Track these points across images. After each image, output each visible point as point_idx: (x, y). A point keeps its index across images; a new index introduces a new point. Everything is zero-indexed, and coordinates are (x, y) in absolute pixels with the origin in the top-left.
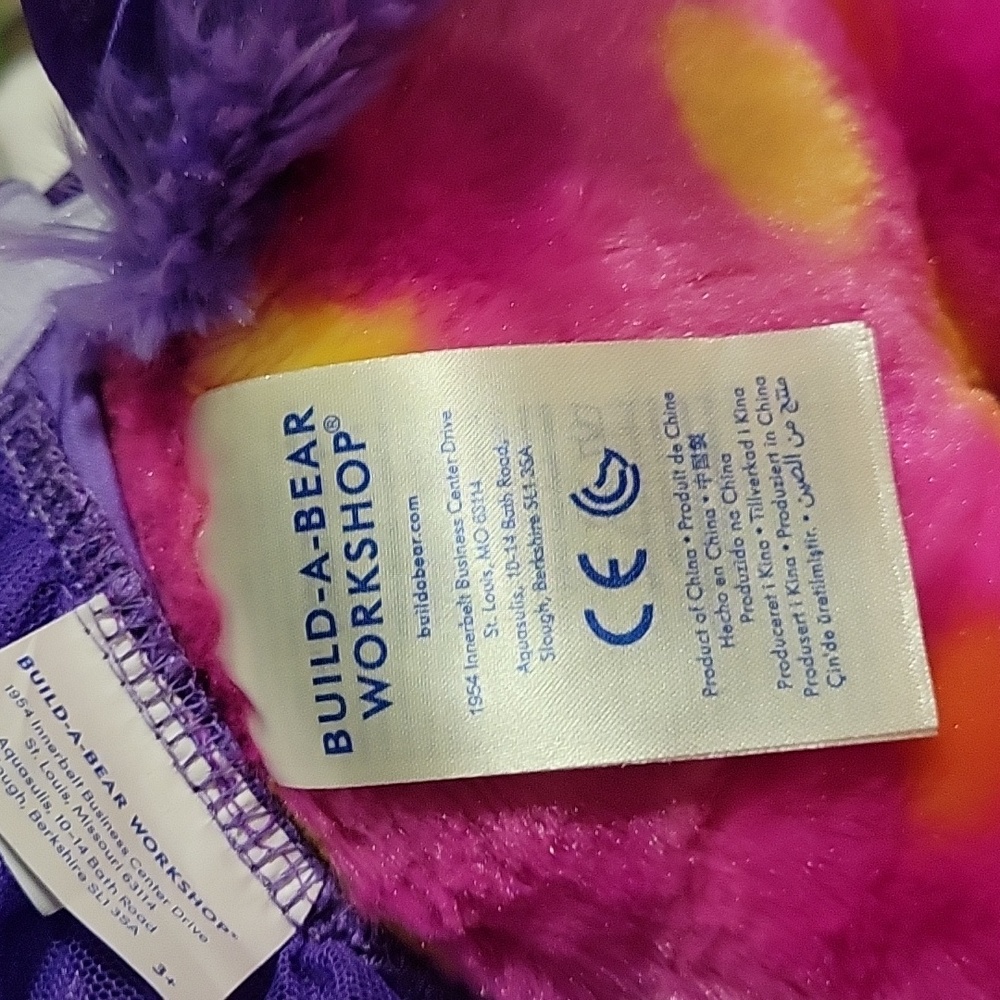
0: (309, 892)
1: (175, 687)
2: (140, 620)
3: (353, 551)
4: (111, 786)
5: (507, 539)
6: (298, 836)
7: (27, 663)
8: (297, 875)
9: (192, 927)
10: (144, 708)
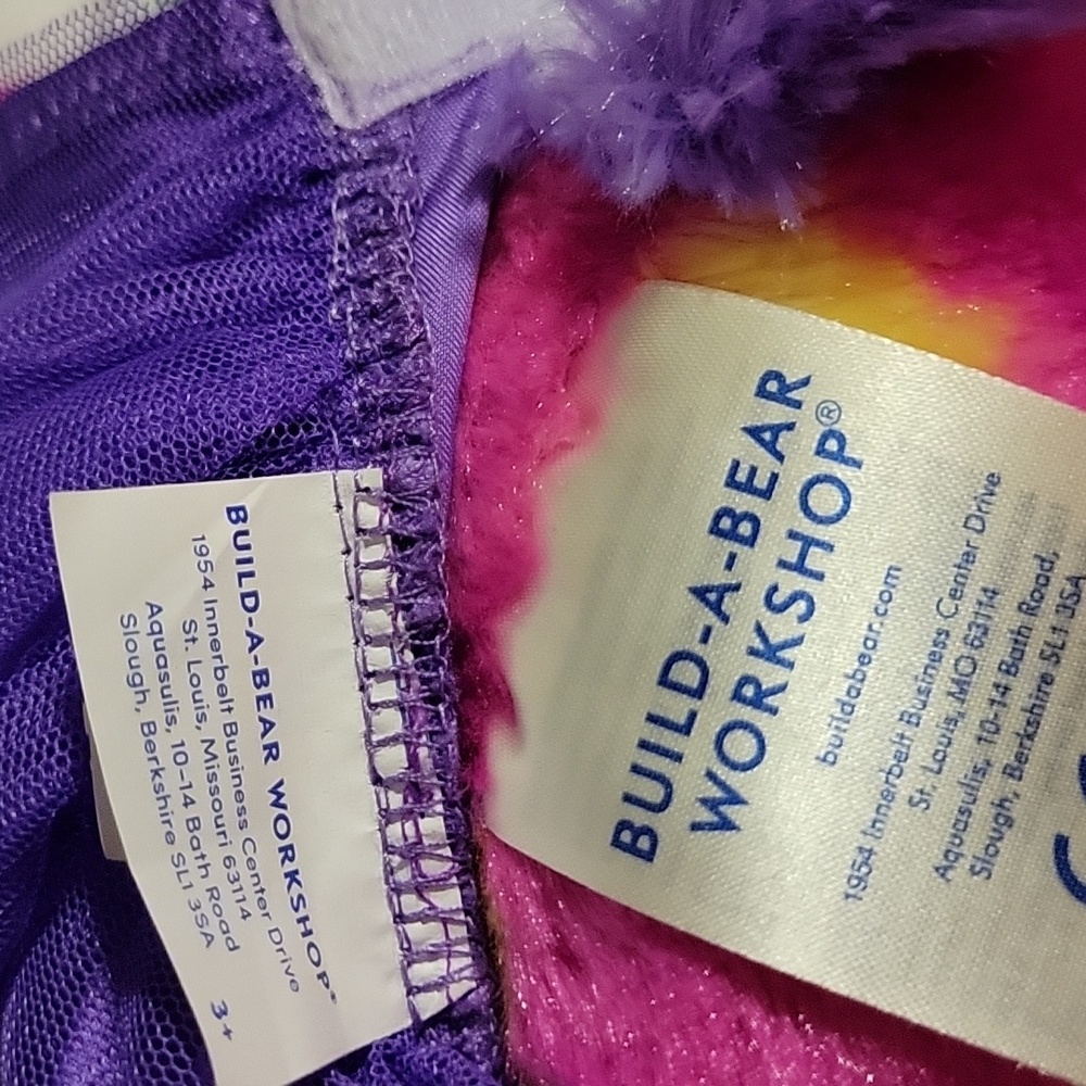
0: (453, 987)
1: (413, 637)
2: (411, 527)
3: (778, 599)
4: (268, 726)
5: (997, 686)
6: (476, 908)
7: (237, 513)
8: (449, 956)
9: (286, 965)
10: (362, 642)
